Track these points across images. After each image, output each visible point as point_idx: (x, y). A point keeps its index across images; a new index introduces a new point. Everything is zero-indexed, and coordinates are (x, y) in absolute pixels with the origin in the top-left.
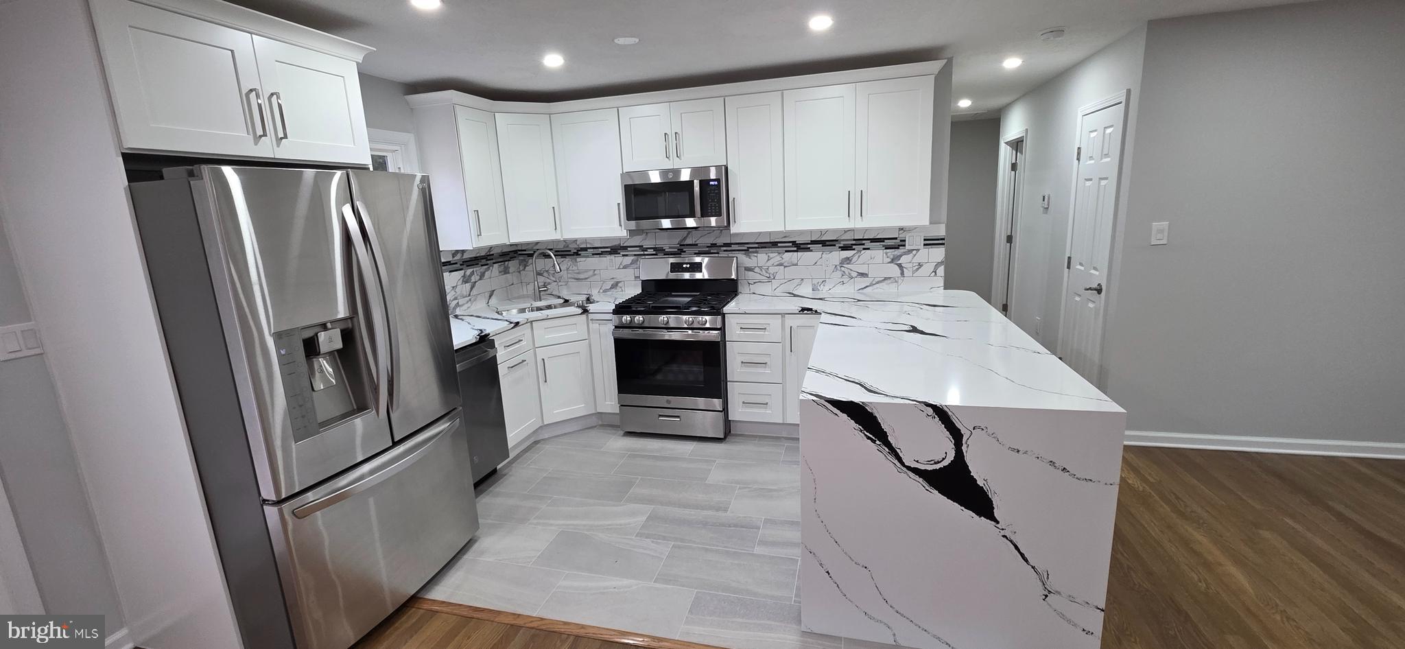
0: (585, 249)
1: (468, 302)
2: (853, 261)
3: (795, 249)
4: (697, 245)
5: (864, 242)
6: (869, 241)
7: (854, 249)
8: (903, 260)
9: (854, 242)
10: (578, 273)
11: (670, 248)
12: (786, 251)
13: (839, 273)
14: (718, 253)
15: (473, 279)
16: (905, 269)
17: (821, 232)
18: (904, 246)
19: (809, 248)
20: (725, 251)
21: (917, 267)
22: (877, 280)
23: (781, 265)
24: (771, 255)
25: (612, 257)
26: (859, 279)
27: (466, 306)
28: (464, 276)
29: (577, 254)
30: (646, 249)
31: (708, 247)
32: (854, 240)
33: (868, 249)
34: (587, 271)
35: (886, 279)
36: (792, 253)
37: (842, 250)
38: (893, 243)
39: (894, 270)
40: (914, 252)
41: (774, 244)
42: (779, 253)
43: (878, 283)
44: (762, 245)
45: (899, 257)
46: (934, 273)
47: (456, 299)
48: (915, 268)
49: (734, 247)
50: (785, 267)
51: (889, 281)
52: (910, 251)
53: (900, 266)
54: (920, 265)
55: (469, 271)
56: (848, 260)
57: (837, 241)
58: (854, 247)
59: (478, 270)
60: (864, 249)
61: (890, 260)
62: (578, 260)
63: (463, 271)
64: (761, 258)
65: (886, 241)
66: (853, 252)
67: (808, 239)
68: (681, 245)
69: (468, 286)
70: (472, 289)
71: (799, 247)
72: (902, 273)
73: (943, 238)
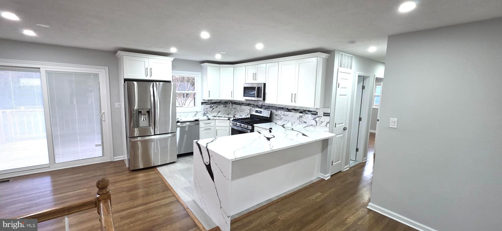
0: (243, 103)
1: (211, 113)
2: (303, 117)
3: (288, 111)
4: (265, 106)
5: (306, 111)
6: (307, 111)
7: (303, 113)
8: (317, 119)
9: (303, 111)
10: (241, 110)
11: (260, 106)
12: (286, 111)
13: (298, 121)
14: (269, 109)
15: (214, 107)
16: (317, 123)
17: (295, 107)
18: (317, 114)
19: (291, 111)
20: (271, 108)
21: (321, 123)
22: (309, 125)
23: (284, 115)
24: (282, 112)
25: (248, 106)
26: (304, 124)
28: (211, 106)
29: (241, 104)
30: (254, 105)
31: (267, 107)
32: (303, 110)
33: (307, 114)
34: (243, 109)
35: (312, 125)
36: (287, 112)
37: (300, 113)
38: (315, 113)
39: (313, 122)
41: (283, 108)
42: (284, 111)
43: (309, 126)
44: (280, 108)
45: (316, 118)
46: (326, 126)
47: (207, 111)
48: (320, 123)
49: (273, 108)
50: (285, 116)
51: (312, 126)
52: (319, 117)
53: (316, 121)
54: (322, 122)
55: (212, 105)
56: (301, 117)
57: (299, 110)
58: (303, 112)
59: (215, 105)
60: (306, 114)
61: (313, 119)
62: (242, 106)
63: (210, 105)
64: (279, 112)
65: (312, 112)
66: (303, 114)
67: (291, 108)
68: (262, 105)
69: (212, 109)
70: (213, 110)
71: (289, 110)
72: (316, 124)
73: (329, 113)
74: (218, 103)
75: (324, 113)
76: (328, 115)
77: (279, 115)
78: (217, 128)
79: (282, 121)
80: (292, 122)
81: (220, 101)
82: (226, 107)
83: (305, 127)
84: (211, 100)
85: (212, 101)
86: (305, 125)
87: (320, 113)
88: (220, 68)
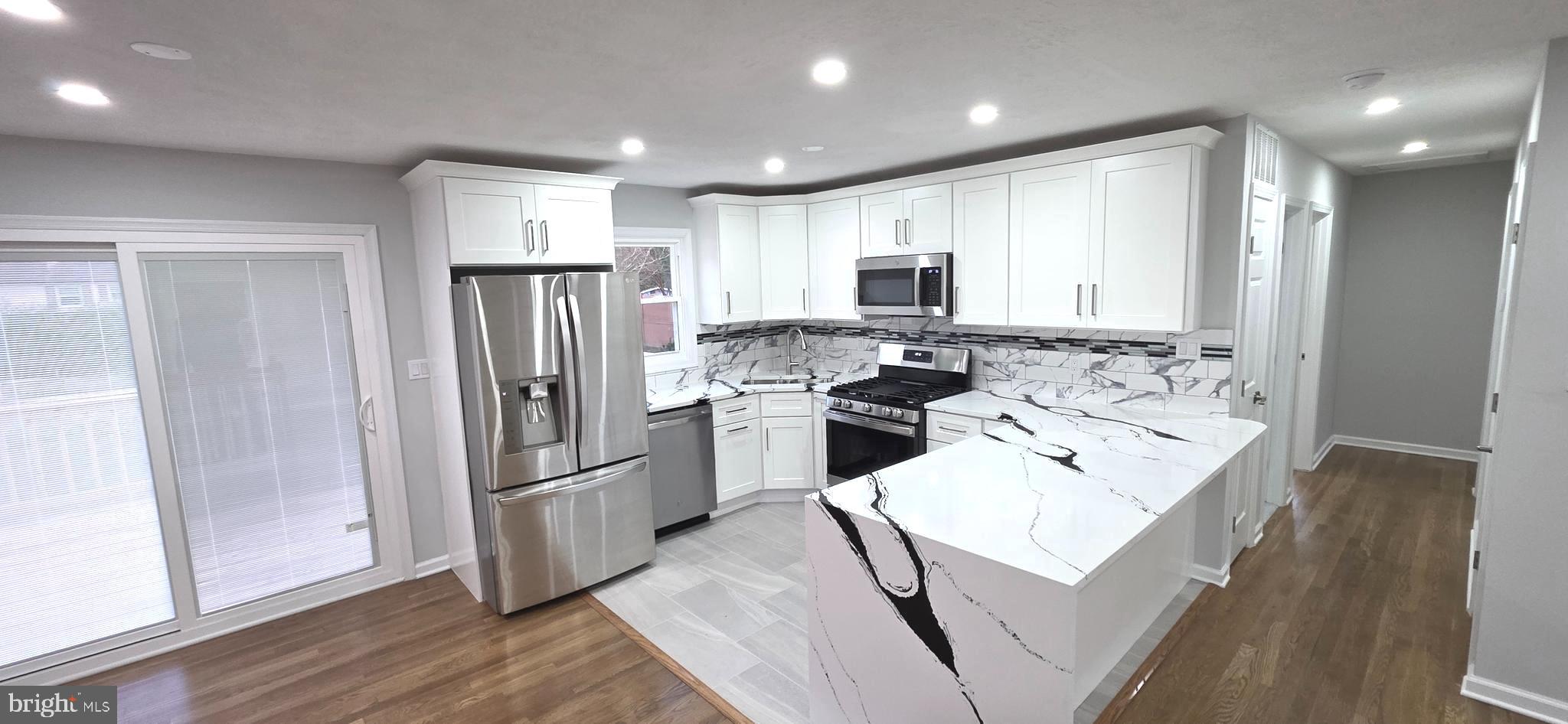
0: (840, 329)
1: (728, 369)
2: (1106, 368)
3: (1039, 346)
4: (937, 333)
5: (1121, 344)
6: (1127, 345)
7: (1108, 353)
8: (1172, 372)
9: (1108, 344)
10: (834, 351)
11: (913, 334)
12: (1028, 348)
13: (1089, 381)
14: (957, 343)
15: (736, 349)
16: (1174, 384)
17: (1069, 331)
18: (1174, 354)
19: (1054, 347)
20: (964, 341)
21: (1191, 383)
22: (1137, 393)
23: (1022, 362)
24: (1013, 351)
25: (861, 338)
26: (1113, 390)
27: (725, 373)
28: (727, 346)
29: (833, 333)
30: (891, 333)
31: (948, 336)
32: (1109, 341)
33: (1126, 354)
34: (841, 350)
35: (1148, 393)
36: (1034, 351)
37: (1093, 352)
38: (1160, 350)
39: (1161, 385)
40: (1188, 363)
41: (1015, 339)
42: (1020, 350)
43: (1137, 397)
44: (1003, 339)
45: (1167, 368)
46: (1215, 394)
47: (716, 365)
48: (1188, 384)
49: (974, 338)
50: (1027, 365)
51: (1152, 397)
52: (1182, 362)
53: (1168, 379)
54: (1196, 381)
55: (732, 343)
56: (1100, 365)
57: (1087, 340)
58: (1108, 350)
59: (742, 341)
60: (1121, 353)
61: (1153, 370)
62: (834, 338)
63: (726, 342)
64: (1001, 353)
65: (1150, 346)
66: (1107, 356)
67: (1053, 336)
68: (922, 332)
69: (730, 355)
70: (734, 358)
71: (1043, 344)
72: (1171, 389)
73: (1230, 347)
74: (749, 334)
75: (1203, 349)
76: (1226, 353)
77: (1000, 364)
78: (766, 423)
79: (1015, 383)
80: (1060, 386)
81: (756, 325)
82: (773, 344)
83: (1123, 400)
84: (728, 326)
85: (731, 329)
86: (1120, 394)
87: (1188, 349)
88: (758, 210)
